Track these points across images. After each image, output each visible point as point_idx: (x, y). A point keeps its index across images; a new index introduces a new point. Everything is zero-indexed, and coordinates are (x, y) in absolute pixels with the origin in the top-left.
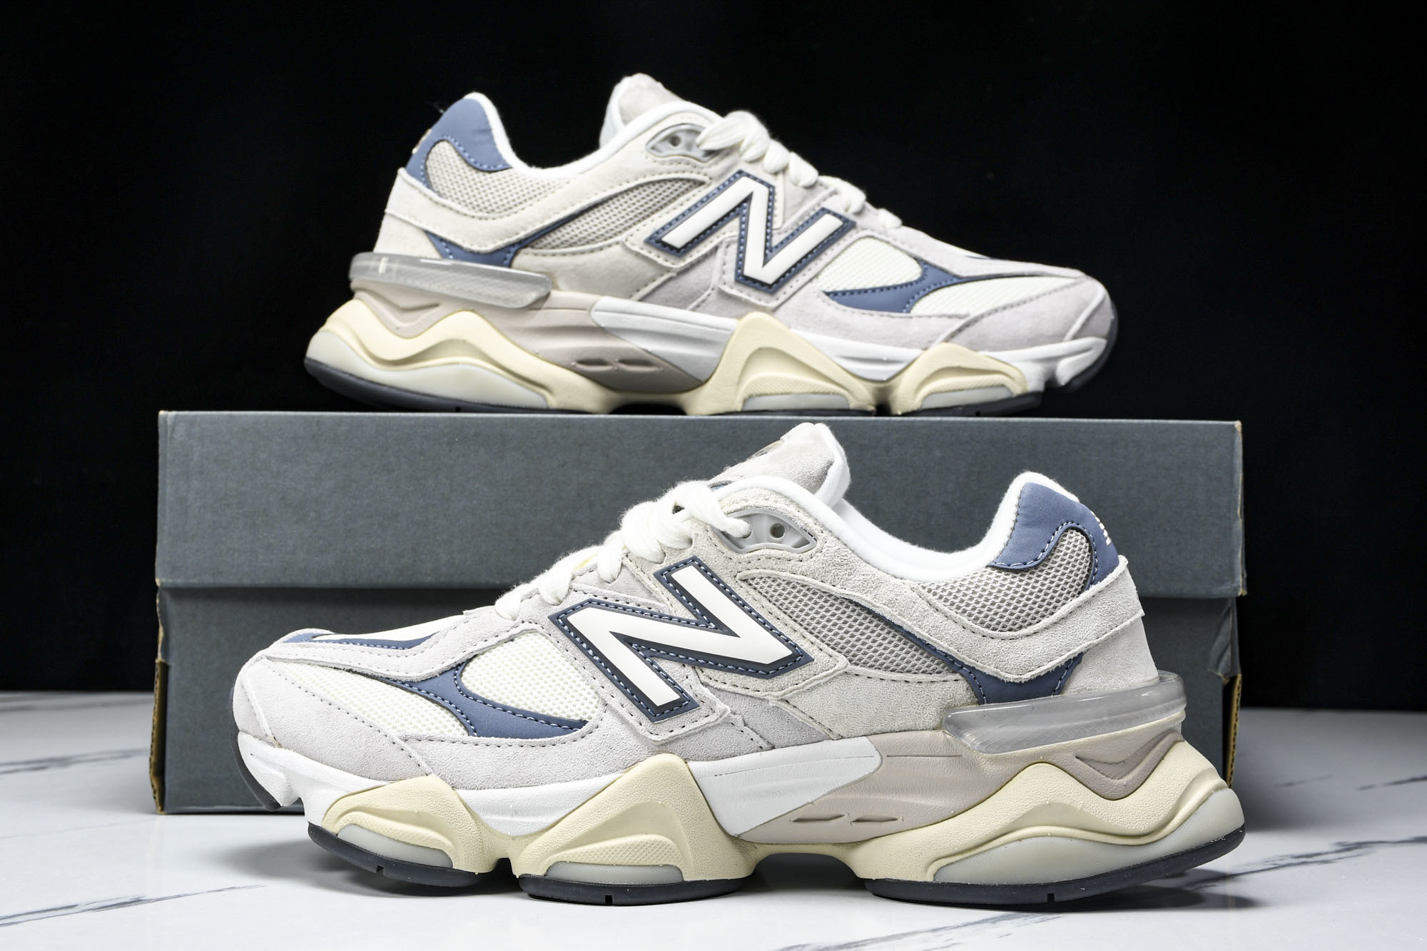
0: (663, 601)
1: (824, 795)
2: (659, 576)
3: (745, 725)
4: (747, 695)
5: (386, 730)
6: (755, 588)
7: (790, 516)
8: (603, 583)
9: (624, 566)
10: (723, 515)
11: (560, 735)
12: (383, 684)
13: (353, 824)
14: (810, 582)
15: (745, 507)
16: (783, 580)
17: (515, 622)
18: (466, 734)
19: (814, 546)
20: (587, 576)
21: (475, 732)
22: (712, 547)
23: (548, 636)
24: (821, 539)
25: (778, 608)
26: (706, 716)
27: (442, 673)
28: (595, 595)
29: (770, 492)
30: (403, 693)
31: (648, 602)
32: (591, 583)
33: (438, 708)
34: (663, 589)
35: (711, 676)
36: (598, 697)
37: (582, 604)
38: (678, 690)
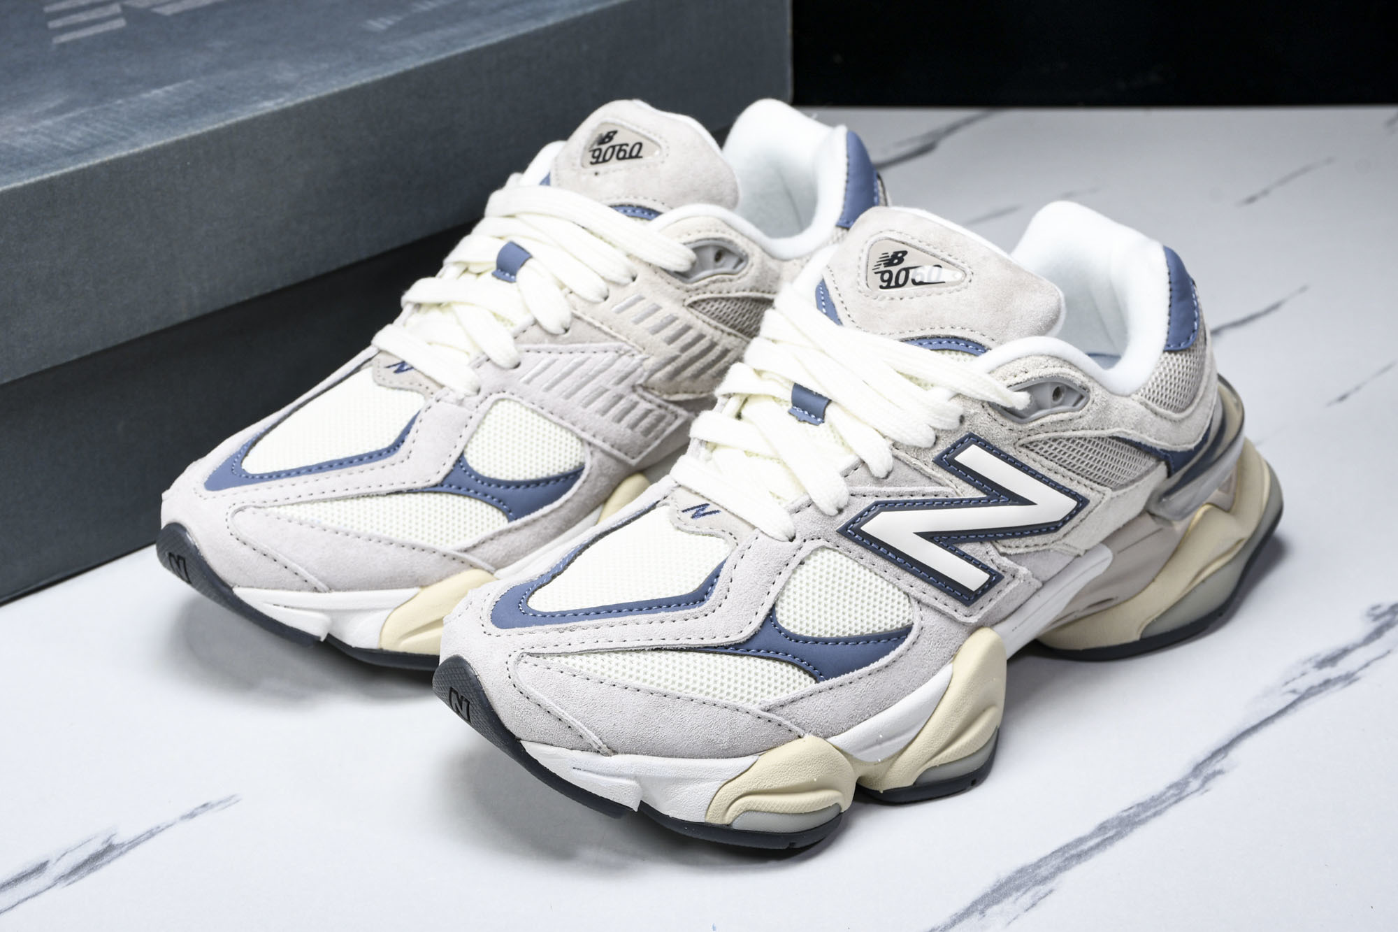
0: (948, 485)
2: (939, 462)
3: (1033, 577)
4: (1037, 551)
5: (743, 706)
6: (1032, 450)
7: (1070, 377)
8: (878, 480)
9: (896, 457)
10: (1009, 391)
11: (894, 649)
12: (703, 655)
13: (747, 811)
14: (1089, 433)
15: (1028, 380)
16: (1064, 439)
17: (797, 542)
18: (814, 681)
19: (1088, 398)
20: (854, 475)
21: (821, 675)
22: (994, 422)
23: (837, 548)
24: (1091, 390)
25: (1057, 463)
26: (1008, 584)
27: (763, 625)
28: (877, 496)
29: (1047, 358)
30: (731, 658)
31: (934, 490)
32: (865, 483)
33: (777, 664)
34: (945, 472)
35: (1007, 545)
36: (908, 596)
37: (869, 510)
38: (985, 568)
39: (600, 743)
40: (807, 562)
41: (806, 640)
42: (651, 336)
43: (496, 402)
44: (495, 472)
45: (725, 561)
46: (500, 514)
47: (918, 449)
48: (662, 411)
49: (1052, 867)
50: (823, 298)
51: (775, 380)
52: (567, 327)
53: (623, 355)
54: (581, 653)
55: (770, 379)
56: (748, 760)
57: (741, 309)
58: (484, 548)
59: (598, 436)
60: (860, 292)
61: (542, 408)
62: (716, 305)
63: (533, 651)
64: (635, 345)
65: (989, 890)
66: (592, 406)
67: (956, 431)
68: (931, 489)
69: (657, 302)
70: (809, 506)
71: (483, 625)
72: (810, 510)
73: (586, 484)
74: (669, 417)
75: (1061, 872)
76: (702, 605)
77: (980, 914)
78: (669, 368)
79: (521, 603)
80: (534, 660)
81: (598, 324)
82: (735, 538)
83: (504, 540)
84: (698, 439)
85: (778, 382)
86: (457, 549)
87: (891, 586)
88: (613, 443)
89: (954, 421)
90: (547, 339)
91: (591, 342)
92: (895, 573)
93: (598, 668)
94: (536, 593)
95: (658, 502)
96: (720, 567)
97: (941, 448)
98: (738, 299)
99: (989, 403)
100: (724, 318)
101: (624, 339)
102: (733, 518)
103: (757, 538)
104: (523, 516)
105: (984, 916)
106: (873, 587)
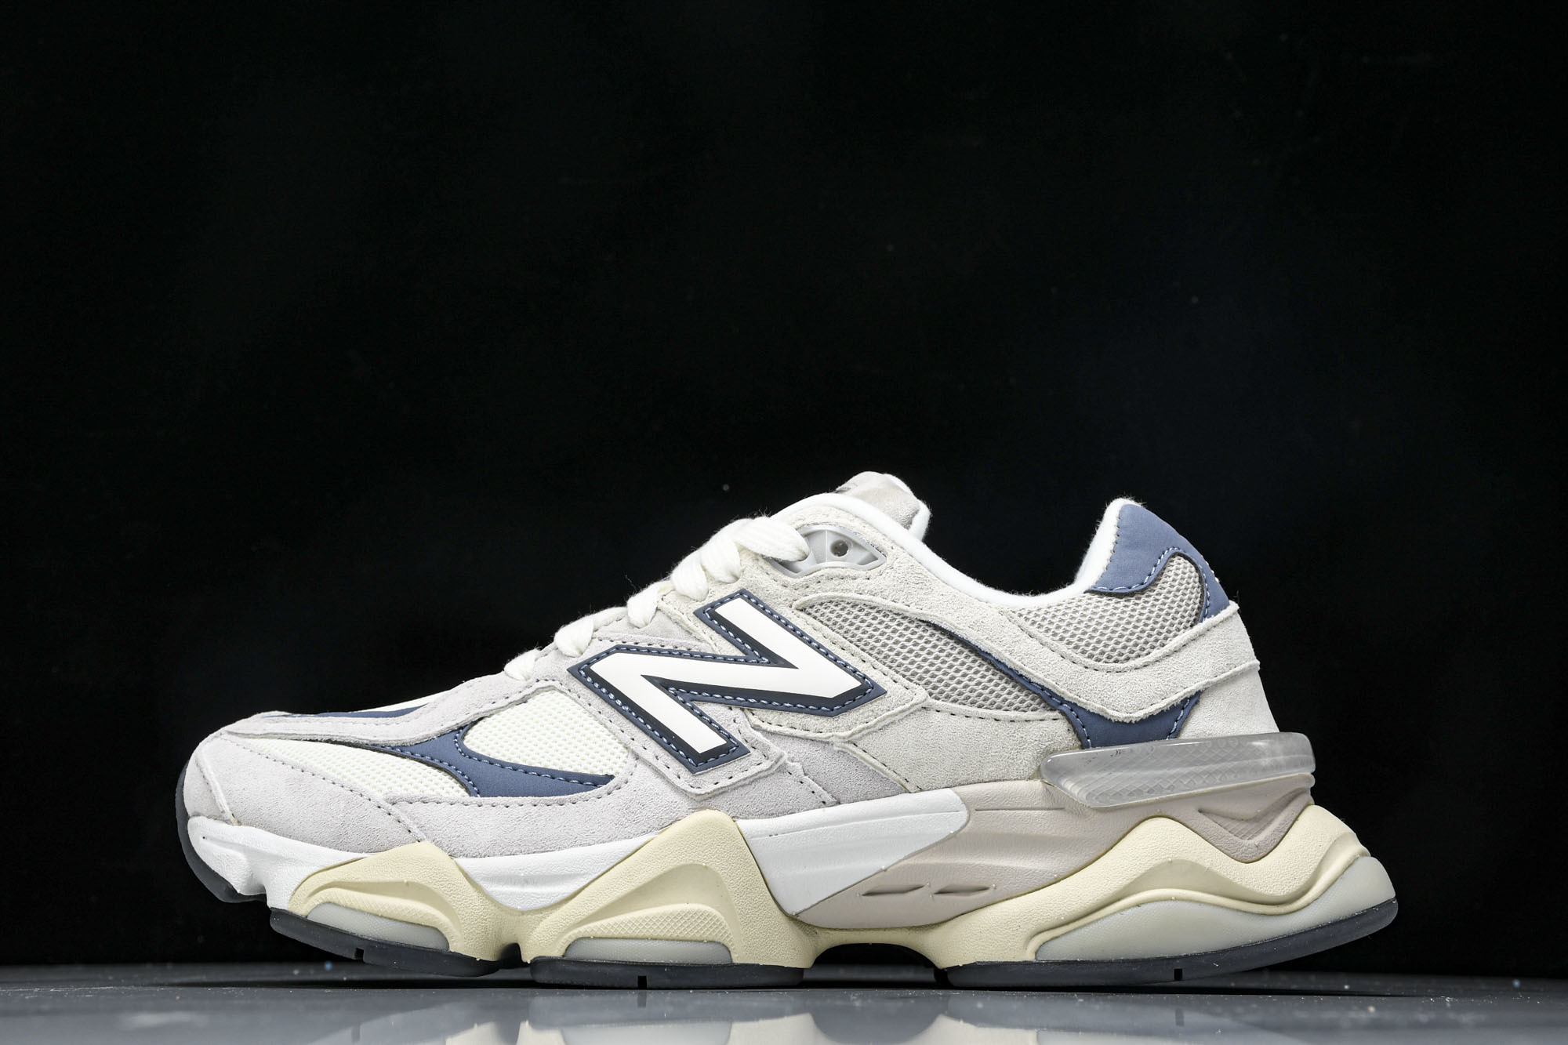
0: (704, 640)
1: (900, 861)
2: (700, 614)
3: (805, 775)
4: (807, 738)
5: (368, 793)
6: (813, 616)
7: (855, 530)
8: (634, 629)
9: (659, 609)
11: (581, 792)
12: (370, 751)
13: (329, 903)
14: (880, 602)
16: (847, 602)
17: (529, 681)
18: (466, 795)
19: (883, 562)
20: (615, 626)
21: (477, 791)
22: (764, 575)
23: (567, 691)
24: (891, 554)
25: (843, 637)
26: (758, 764)
27: (441, 736)
28: (623, 642)
30: (394, 758)
31: (688, 643)
33: (436, 771)
34: (703, 625)
35: (763, 717)
36: (627, 751)
38: (724, 734)
39: (227, 809)
67: (727, 585)
68: (685, 642)
70: (556, 649)
76: (401, 716)
87: (613, 737)
92: (619, 723)
97: (708, 600)
99: (762, 555)
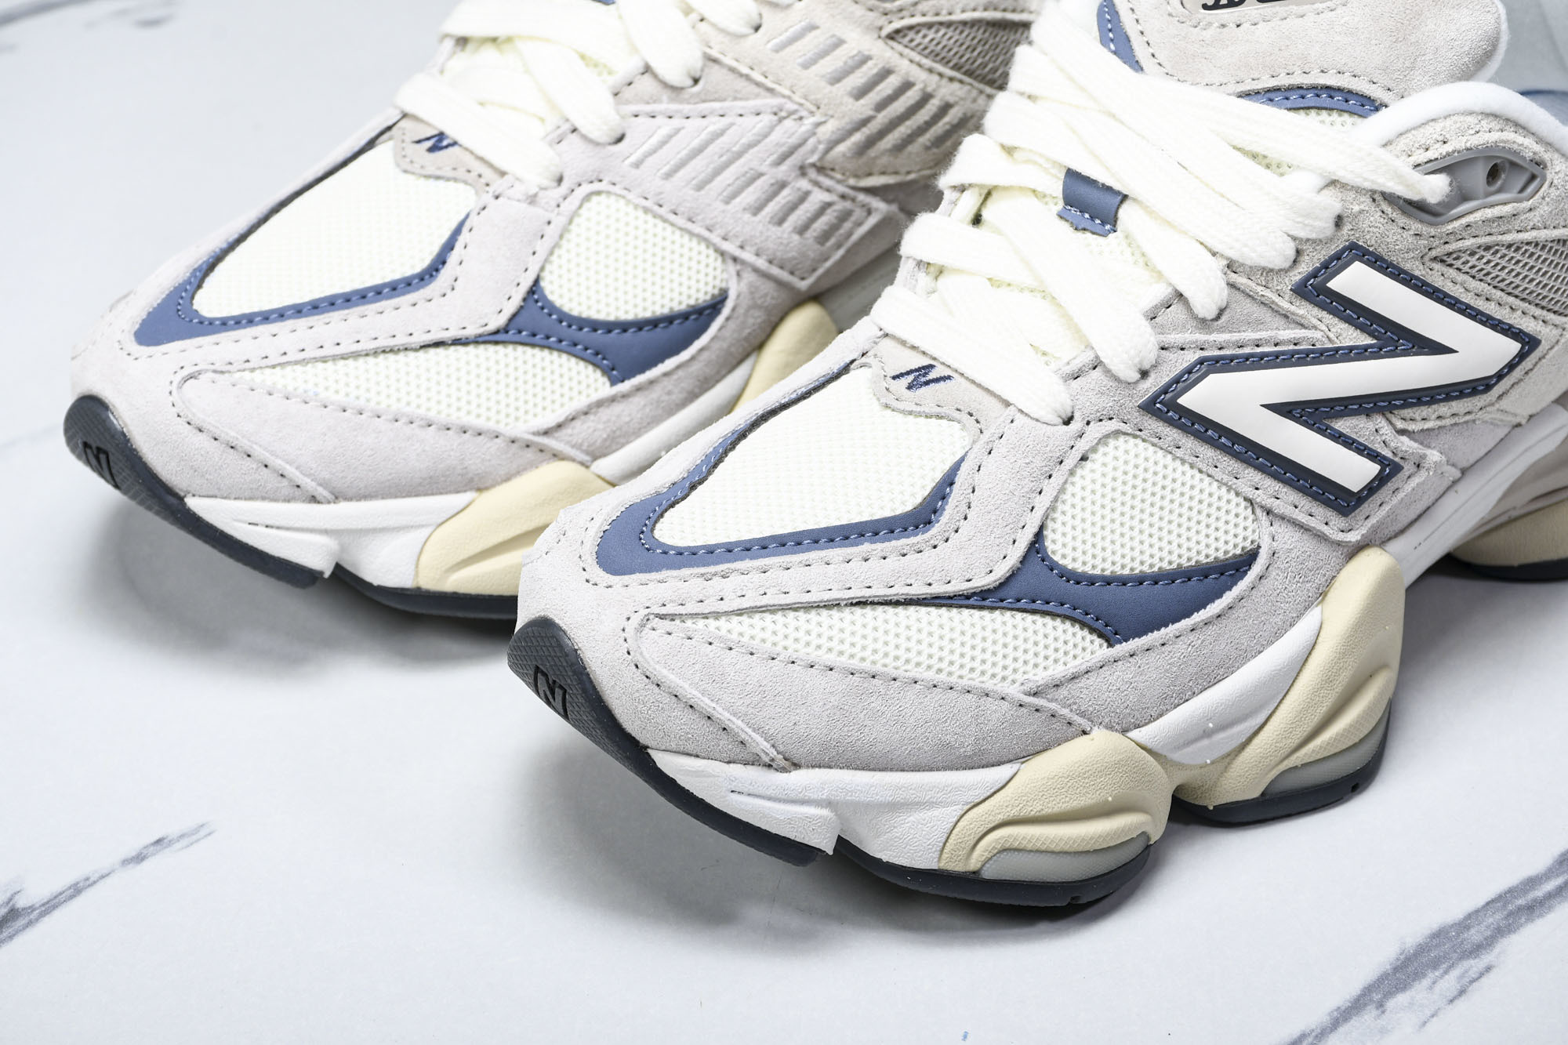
0: (1315, 327)
2: (1301, 290)
3: (1448, 465)
4: (1455, 424)
5: (995, 688)
6: (1451, 265)
7: (1515, 147)
8: (1204, 324)
9: (1232, 286)
10: (1416, 176)
11: (1230, 588)
12: (932, 610)
13: (1005, 850)
14: (1543, 235)
15: (1448, 154)
16: (1503, 245)
17: (1075, 426)
18: (1105, 645)
19: (1544, 179)
20: (1164, 317)
21: (1116, 634)
22: (1390, 226)
23: (1138, 433)
24: (1549, 165)
25: (1489, 284)
26: (1409, 477)
27: (1024, 560)
28: (1202, 349)
29: (1480, 117)
30: (976, 613)
31: (1293, 336)
32: (1183, 328)
33: (1048, 620)
34: (1310, 307)
35: (1408, 417)
36: (1252, 504)
37: (1189, 371)
38: (1373, 456)
39: (773, 753)
40: (1092, 456)
41: (1091, 580)
42: (829, 88)
43: (588, 198)
44: (589, 308)
45: (962, 459)
46: (599, 373)
47: (1268, 272)
48: (848, 205)
49: (1488, 927)
50: (1109, 26)
51: (1035, 163)
52: (697, 75)
53: (785, 118)
54: (740, 612)
55: (1027, 161)
56: (1005, 771)
57: (970, 38)
58: (573, 428)
59: (748, 248)
60: (1170, 15)
61: (661, 206)
62: (931, 34)
63: (663, 611)
64: (803, 101)
65: (1388, 967)
66: (738, 200)
67: (1331, 240)
68: (1288, 333)
69: (838, 34)
70: (1094, 368)
71: (584, 570)
72: (1098, 371)
73: (730, 322)
74: (858, 213)
75: (1502, 936)
76: (929, 530)
77: (1377, 1008)
78: (858, 137)
79: (642, 532)
80: (667, 625)
81: (745, 70)
82: (978, 422)
83: (605, 413)
84: (915, 259)
85: (1041, 165)
86: (532, 430)
87: (1224, 489)
88: (771, 257)
89: (1327, 225)
90: (665, 95)
91: (735, 99)
92: (1230, 469)
93: (767, 635)
94: (667, 515)
95: (852, 362)
96: (956, 467)
97: (1305, 268)
98: (964, 23)
99: (1383, 194)
100: (943, 54)
101: (787, 92)
102: (973, 387)
103: (1012, 422)
104: (634, 376)
105: (1383, 1012)
106: (1196, 492)
